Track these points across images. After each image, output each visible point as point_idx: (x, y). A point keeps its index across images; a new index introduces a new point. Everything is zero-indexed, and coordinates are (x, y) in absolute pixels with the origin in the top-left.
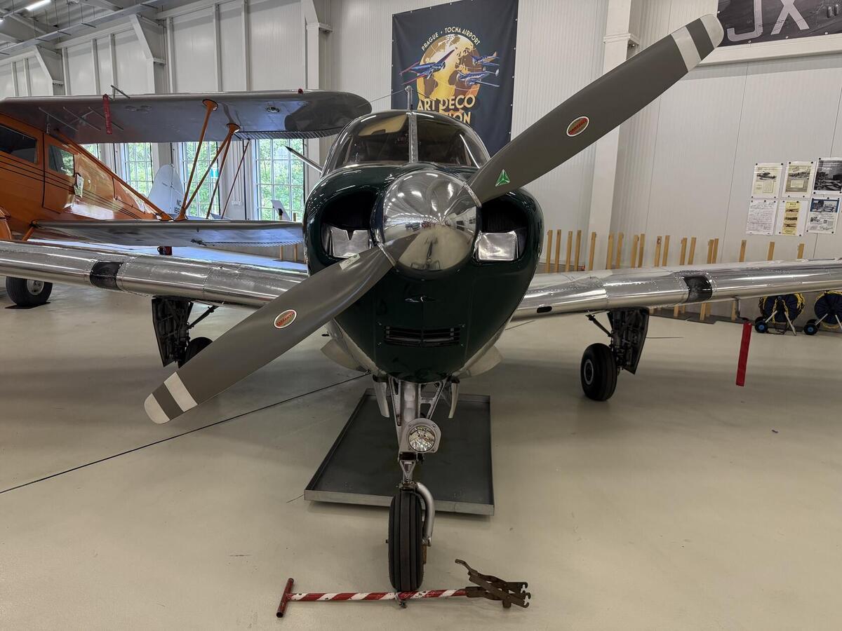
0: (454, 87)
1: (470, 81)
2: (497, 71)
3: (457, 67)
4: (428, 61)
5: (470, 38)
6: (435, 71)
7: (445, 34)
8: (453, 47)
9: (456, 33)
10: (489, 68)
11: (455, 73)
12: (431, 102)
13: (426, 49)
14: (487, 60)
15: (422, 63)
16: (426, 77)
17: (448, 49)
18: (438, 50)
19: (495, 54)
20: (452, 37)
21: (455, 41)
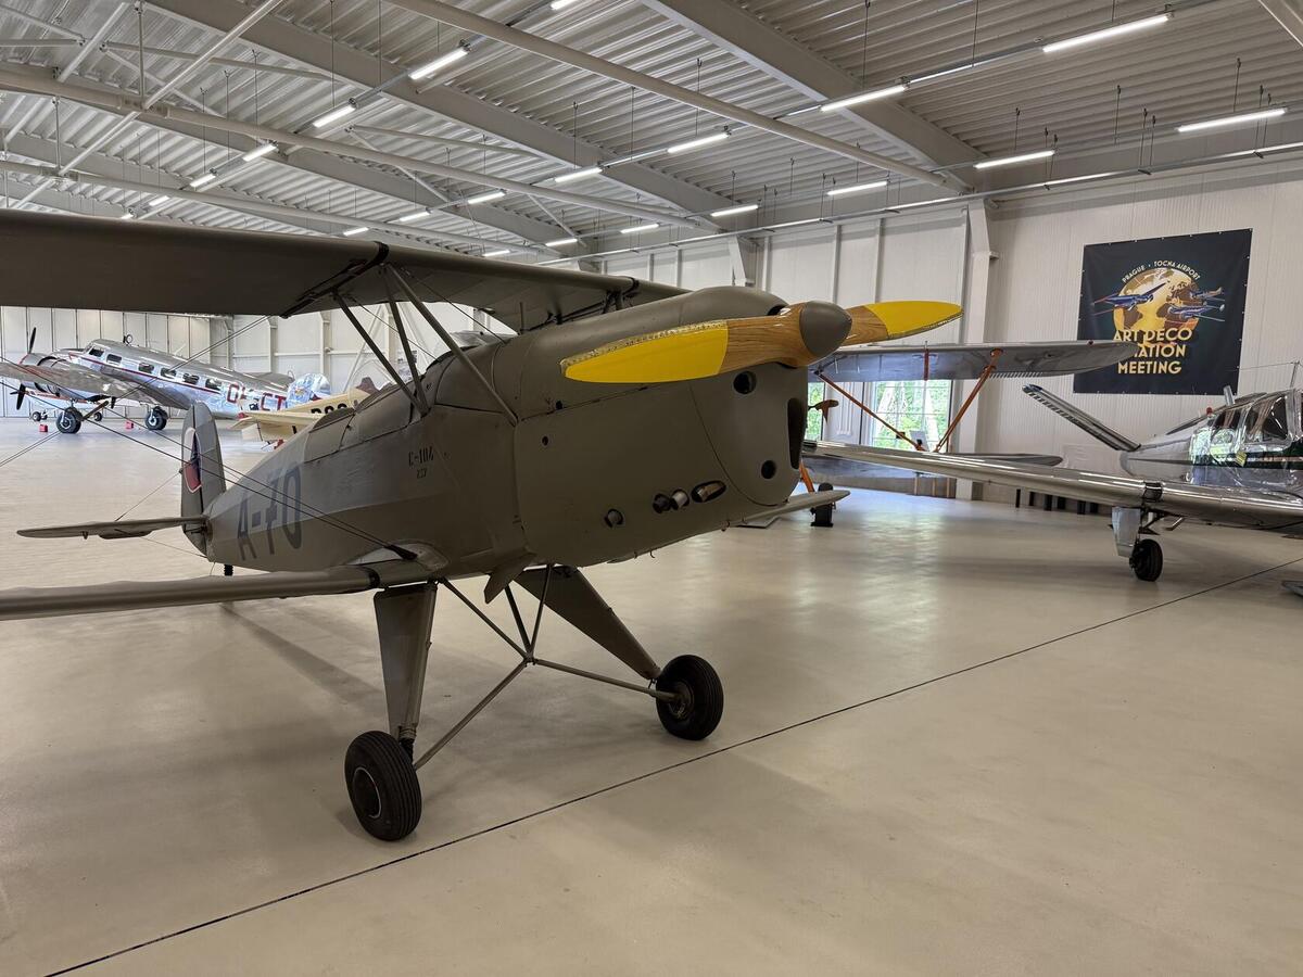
0: (1164, 320)
1: (1185, 314)
2: (1222, 307)
3: (1168, 299)
4: (1129, 292)
5: (1187, 273)
6: (1139, 302)
7: (1153, 267)
8: (1164, 280)
9: (1169, 267)
10: (1210, 302)
11: (1167, 306)
12: (1133, 333)
13: (1127, 281)
14: (1210, 295)
15: (1122, 294)
16: (1126, 308)
17: (1157, 283)
18: (1145, 282)
19: (1220, 290)
20: (1164, 270)
21: (1167, 275)
